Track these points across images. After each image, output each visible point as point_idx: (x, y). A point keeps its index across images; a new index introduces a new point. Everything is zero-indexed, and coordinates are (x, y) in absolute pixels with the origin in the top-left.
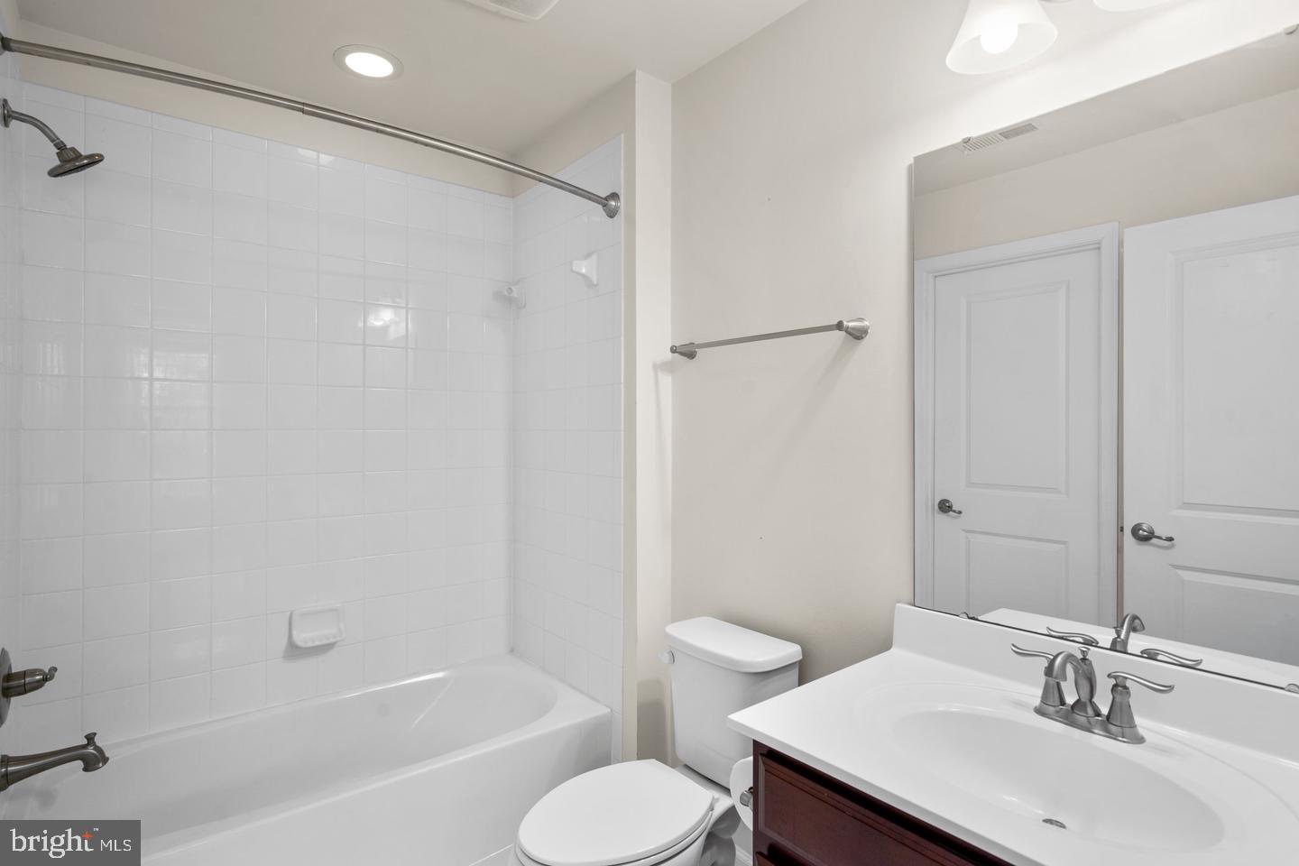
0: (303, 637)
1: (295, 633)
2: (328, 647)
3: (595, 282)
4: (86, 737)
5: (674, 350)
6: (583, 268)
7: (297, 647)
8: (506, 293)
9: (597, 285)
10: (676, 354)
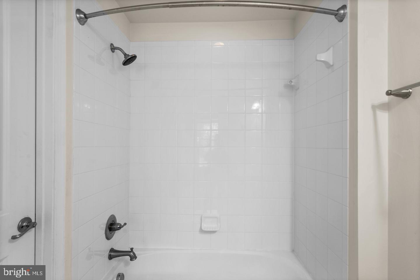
0: (206, 226)
1: (202, 224)
2: (214, 232)
3: (331, 64)
4: (131, 249)
5: (389, 93)
6: (322, 57)
7: (203, 230)
8: (289, 83)
9: (333, 65)
10: (392, 96)
